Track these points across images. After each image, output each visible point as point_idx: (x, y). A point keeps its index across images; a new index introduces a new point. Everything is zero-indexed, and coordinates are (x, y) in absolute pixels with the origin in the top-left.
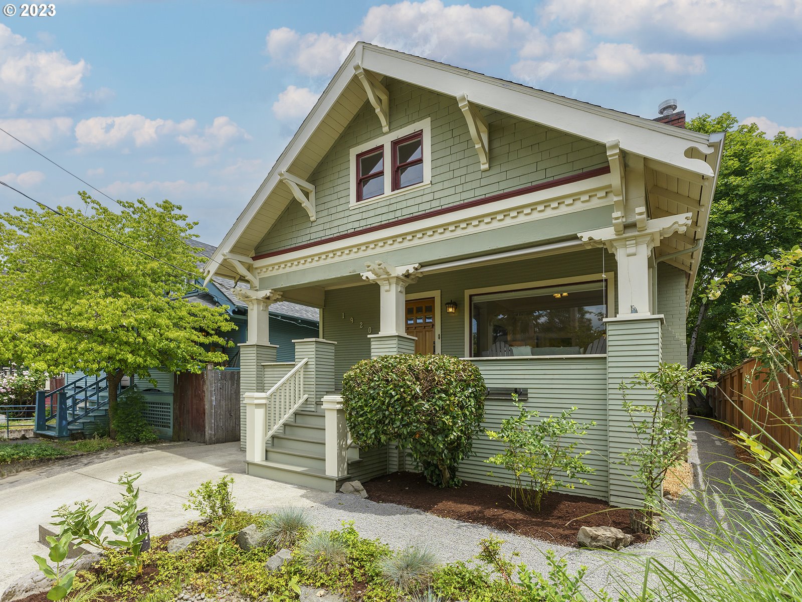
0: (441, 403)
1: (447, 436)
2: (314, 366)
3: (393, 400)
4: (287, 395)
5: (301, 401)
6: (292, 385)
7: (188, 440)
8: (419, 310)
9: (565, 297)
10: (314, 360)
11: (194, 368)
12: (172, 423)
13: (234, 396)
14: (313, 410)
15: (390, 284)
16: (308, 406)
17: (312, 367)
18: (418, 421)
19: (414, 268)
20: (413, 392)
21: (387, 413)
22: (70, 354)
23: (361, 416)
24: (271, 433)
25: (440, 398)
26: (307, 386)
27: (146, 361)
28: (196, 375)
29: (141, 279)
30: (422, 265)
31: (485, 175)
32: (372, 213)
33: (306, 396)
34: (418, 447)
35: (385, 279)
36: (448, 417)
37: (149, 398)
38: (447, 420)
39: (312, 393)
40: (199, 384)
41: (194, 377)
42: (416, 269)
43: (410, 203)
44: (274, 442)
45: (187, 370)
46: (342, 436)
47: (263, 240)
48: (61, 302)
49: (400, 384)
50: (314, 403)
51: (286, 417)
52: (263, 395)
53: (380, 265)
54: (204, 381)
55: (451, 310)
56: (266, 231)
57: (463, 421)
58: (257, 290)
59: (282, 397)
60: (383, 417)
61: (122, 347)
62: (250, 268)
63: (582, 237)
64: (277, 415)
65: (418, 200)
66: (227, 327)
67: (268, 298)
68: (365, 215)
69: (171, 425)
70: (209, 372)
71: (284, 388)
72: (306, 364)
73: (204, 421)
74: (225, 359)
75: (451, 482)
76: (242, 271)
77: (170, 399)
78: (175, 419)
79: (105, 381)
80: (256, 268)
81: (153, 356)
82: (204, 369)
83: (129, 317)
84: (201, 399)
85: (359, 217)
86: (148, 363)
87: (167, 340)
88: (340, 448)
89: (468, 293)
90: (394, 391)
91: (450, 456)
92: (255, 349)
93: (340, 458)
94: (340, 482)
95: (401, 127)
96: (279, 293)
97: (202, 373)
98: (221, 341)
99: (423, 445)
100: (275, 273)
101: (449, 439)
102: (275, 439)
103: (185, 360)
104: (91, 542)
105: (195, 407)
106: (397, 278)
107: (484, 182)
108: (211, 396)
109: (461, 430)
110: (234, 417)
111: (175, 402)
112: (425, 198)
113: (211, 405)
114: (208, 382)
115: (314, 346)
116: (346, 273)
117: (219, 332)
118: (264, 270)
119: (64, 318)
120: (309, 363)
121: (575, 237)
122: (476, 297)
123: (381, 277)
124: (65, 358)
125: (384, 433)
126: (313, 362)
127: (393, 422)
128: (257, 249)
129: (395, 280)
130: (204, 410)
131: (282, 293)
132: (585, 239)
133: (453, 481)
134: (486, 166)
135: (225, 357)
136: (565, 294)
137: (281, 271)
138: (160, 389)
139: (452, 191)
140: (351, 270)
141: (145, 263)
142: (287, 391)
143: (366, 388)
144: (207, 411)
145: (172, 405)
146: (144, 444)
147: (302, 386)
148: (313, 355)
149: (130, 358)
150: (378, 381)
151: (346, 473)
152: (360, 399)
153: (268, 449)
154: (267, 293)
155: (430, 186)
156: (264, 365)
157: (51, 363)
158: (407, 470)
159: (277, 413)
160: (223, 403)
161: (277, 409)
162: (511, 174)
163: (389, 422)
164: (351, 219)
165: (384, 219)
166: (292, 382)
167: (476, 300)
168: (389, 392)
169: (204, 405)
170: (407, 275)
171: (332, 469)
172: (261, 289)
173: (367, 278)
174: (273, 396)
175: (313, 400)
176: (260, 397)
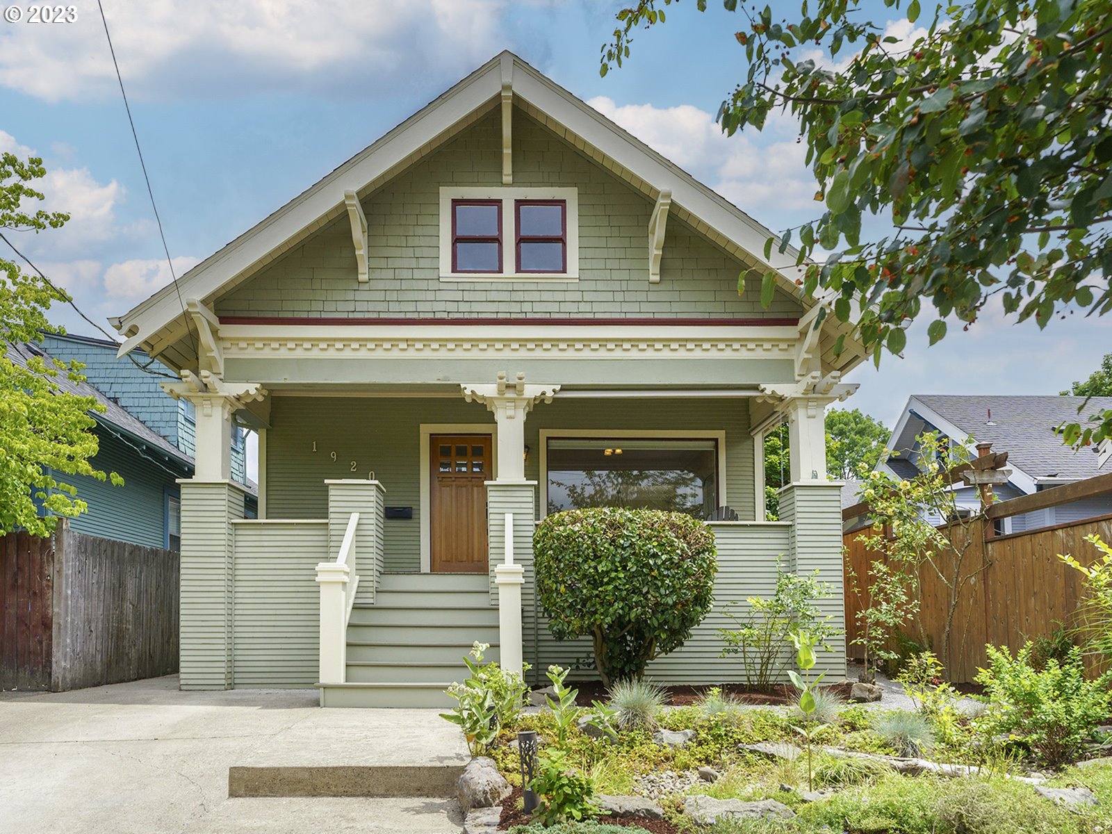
2: (373, 527)
10: (373, 516)
14: (372, 601)
16: (364, 595)
17: (369, 528)
19: (554, 390)
31: (652, 287)
32: (482, 296)
35: (509, 400)
39: (370, 572)
43: (545, 296)
50: (373, 590)
53: (520, 379)
54: (50, 555)
58: (222, 380)
63: (765, 389)
65: (560, 297)
68: (467, 296)
70: (65, 535)
80: (223, 340)
85: (458, 296)
95: (531, 185)
100: (268, 354)
106: (529, 400)
107: (652, 297)
112: (569, 296)
114: (61, 557)
115: (371, 493)
116: (431, 379)
118: (243, 345)
120: (362, 522)
121: (755, 388)
122: (553, 441)
123: (506, 396)
126: (370, 520)
129: (525, 403)
132: (768, 392)
134: (657, 278)
137: (283, 354)
139: (609, 296)
144: (57, 619)
148: (369, 508)
155: (578, 281)
156: (235, 524)
162: (684, 296)
164: (440, 296)
165: (504, 311)
167: (556, 445)
173: (474, 393)
175: (370, 584)
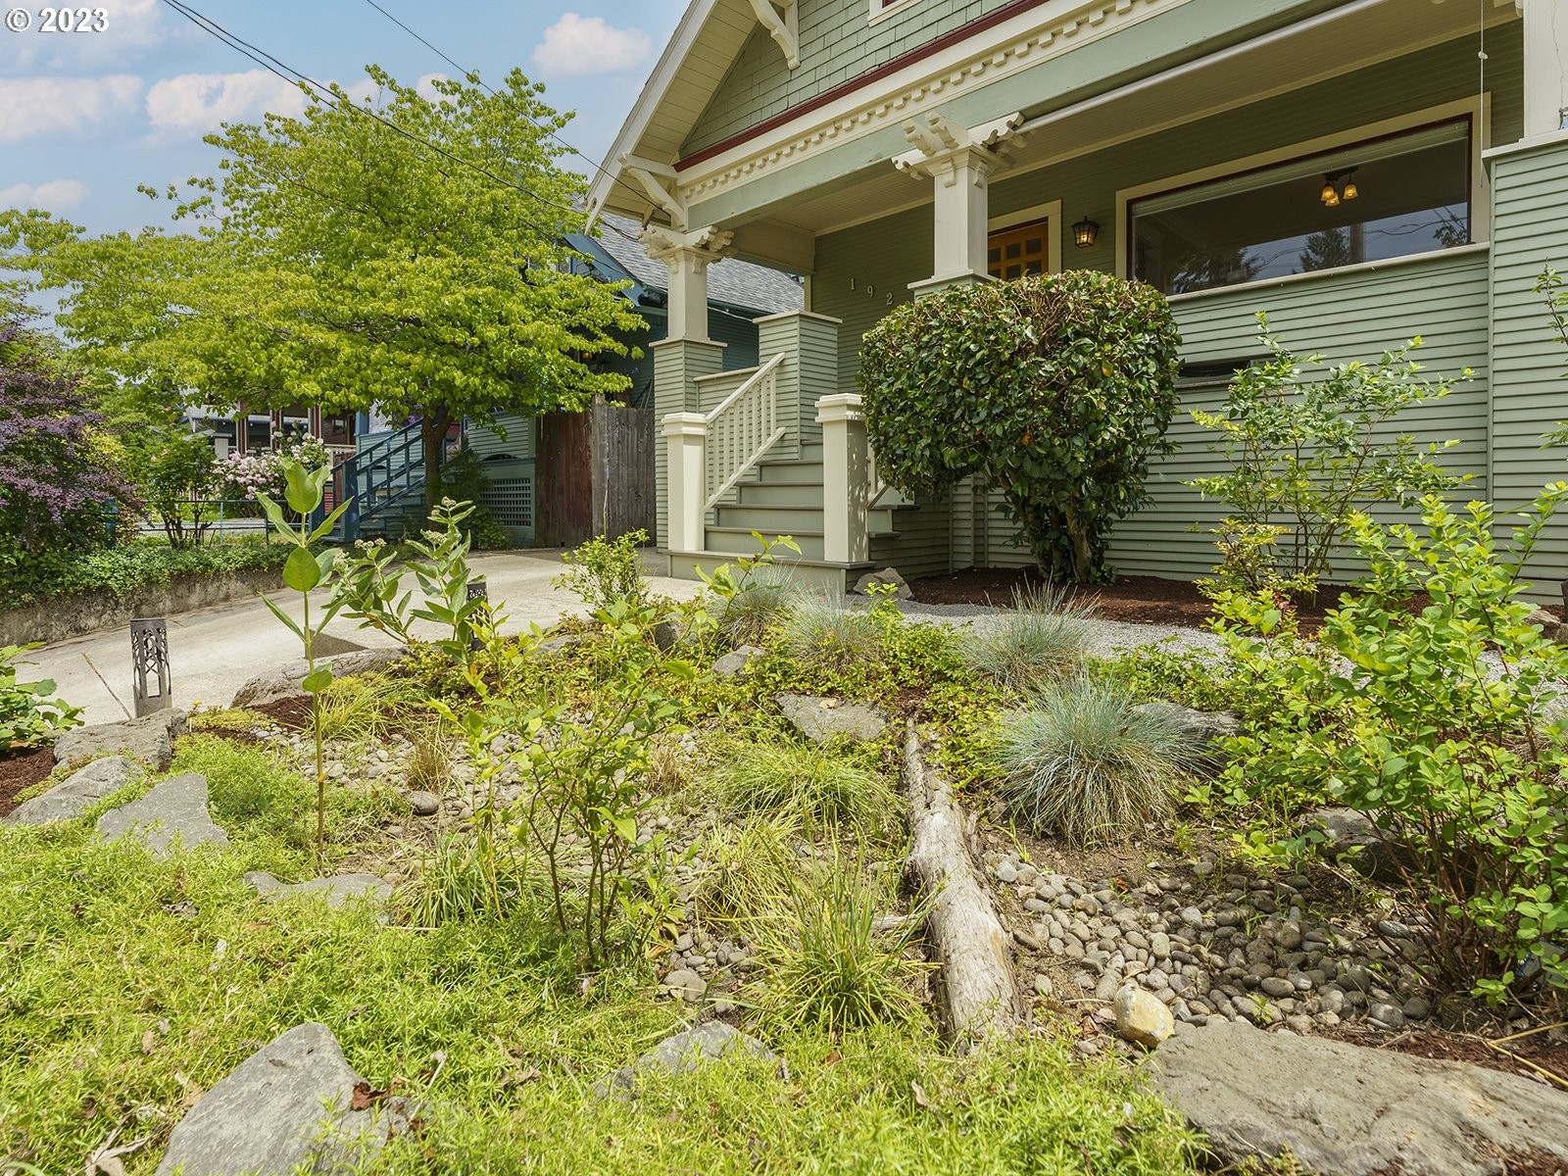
0: (1081, 360)
1: (1093, 439)
2: (796, 367)
3: (971, 363)
4: (745, 422)
5: (772, 439)
6: (754, 402)
7: (563, 545)
8: (1013, 252)
9: (1351, 200)
10: (796, 354)
11: (569, 403)
12: (533, 513)
13: (643, 458)
14: (796, 456)
15: (955, 170)
16: (786, 450)
17: (794, 369)
18: (1030, 403)
19: (1009, 124)
20: (1017, 341)
21: (958, 393)
22: (359, 370)
23: (903, 411)
24: (713, 499)
25: (1079, 350)
26: (782, 410)
27: (485, 386)
28: (573, 414)
29: (475, 227)
30: (1027, 115)
32: (916, 24)
33: (781, 430)
34: (1028, 465)
35: (944, 159)
36: (1098, 391)
37: (493, 473)
38: (1095, 395)
39: (794, 423)
40: (580, 434)
41: (571, 422)
42: (1014, 126)
44: (721, 517)
45: (559, 406)
46: (858, 478)
47: (696, 129)
48: (341, 274)
49: (988, 326)
50: (797, 443)
51: (742, 470)
52: (699, 417)
53: (934, 122)
54: (589, 428)
55: (1084, 238)
56: (700, 108)
57: (1131, 405)
58: (684, 232)
59: (736, 429)
60: (949, 406)
61: (445, 359)
62: (672, 189)
64: (726, 467)
66: (630, 322)
67: (705, 246)
68: (901, 32)
69: (533, 520)
70: (597, 409)
71: (739, 410)
72: (781, 364)
73: (589, 506)
74: (626, 385)
75: (1093, 570)
76: (657, 192)
77: (529, 470)
78: (539, 506)
79: (420, 442)
80: (683, 188)
81: (500, 377)
82: (587, 403)
83: (454, 293)
84: (584, 464)
85: (888, 38)
86: (489, 388)
87: (521, 343)
88: (855, 503)
89: (1122, 197)
90: (974, 342)
91: (1097, 491)
92: (682, 348)
93: (855, 526)
94: (855, 573)
96: (726, 234)
97: (585, 412)
98: (619, 348)
99: (1038, 460)
100: (720, 190)
101: (1100, 441)
102: (723, 513)
103: (554, 388)
104: (387, 628)
105: (572, 479)
106: (972, 151)
108: (602, 456)
109: (1127, 426)
110: (643, 500)
111: (537, 474)
113: (603, 474)
114: (595, 429)
115: (796, 326)
116: (861, 163)
117: (612, 330)
118: (698, 188)
119: (348, 301)
120: (786, 362)
122: (1142, 204)
123: (937, 155)
124: (350, 376)
125: (952, 440)
126: (794, 359)
127: (972, 410)
128: (683, 149)
129: (966, 158)
130: (590, 484)
131: (732, 234)
133: (1099, 570)
135: (627, 383)
136: (1350, 192)
137: (732, 185)
138: (512, 454)
140: (872, 155)
141: (482, 193)
142: (745, 416)
143: (912, 350)
144: (594, 486)
145: (533, 481)
146: (486, 550)
147: (773, 411)
148: (794, 344)
149: (459, 378)
150: (938, 328)
151: (865, 557)
152: (898, 377)
153: (709, 528)
154: (703, 233)
156: (698, 381)
157: (328, 385)
158: (991, 566)
159: (726, 461)
160: (624, 471)
161: (726, 455)
163: (962, 415)
164: (872, 46)
166: (755, 397)
167: (1143, 210)
168: (964, 346)
169: (590, 475)
170: (993, 145)
171: (838, 548)
172: (693, 228)
173: (906, 165)
174: (718, 425)
175: (795, 436)
176: (693, 421)
